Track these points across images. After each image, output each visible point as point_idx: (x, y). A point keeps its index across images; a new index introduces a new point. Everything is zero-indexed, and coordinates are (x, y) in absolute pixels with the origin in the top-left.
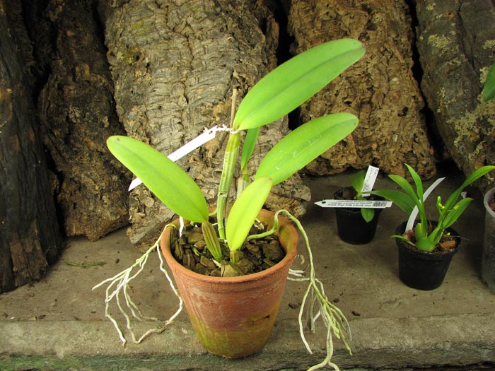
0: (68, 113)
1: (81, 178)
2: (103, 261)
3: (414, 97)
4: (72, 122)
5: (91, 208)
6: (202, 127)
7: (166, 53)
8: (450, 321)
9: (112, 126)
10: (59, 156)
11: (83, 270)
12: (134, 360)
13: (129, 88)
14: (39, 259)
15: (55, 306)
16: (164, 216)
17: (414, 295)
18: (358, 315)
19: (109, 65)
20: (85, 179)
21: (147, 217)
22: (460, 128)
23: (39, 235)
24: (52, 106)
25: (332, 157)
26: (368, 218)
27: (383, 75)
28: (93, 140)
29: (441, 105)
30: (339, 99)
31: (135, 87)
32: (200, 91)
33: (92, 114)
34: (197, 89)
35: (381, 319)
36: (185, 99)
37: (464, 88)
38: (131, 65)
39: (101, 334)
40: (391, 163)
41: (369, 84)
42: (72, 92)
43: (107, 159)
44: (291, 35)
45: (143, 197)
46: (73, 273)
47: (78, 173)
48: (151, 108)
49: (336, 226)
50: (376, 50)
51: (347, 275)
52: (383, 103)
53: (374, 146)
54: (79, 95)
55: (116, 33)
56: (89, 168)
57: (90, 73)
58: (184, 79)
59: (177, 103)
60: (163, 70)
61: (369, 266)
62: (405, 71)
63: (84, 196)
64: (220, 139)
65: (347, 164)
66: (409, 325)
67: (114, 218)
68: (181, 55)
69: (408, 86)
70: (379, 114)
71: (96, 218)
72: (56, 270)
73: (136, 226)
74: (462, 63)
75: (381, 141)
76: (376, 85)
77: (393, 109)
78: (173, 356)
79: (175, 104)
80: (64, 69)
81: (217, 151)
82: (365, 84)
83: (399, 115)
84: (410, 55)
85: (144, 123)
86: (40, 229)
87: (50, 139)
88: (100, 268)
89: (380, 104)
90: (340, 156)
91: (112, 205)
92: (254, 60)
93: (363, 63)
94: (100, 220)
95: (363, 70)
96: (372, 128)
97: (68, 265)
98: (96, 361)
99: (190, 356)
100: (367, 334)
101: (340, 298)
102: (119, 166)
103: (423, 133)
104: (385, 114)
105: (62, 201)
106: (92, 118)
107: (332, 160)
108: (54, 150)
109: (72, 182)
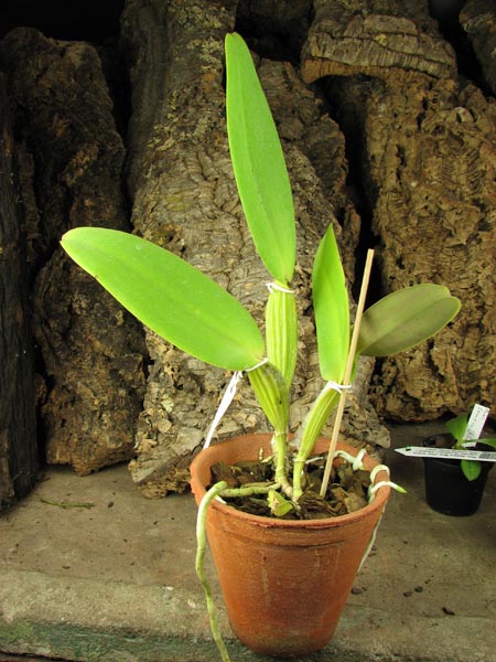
0: (72, 302)
1: (76, 387)
2: (91, 502)
4: (76, 314)
5: (85, 429)
7: (209, 235)
10: (52, 356)
11: (60, 510)
12: (113, 637)
14: (4, 484)
15: (14, 552)
16: (183, 446)
18: (452, 614)
20: (81, 388)
21: (159, 448)
23: (9, 451)
24: (52, 289)
25: (423, 396)
26: (471, 474)
28: (101, 339)
32: (248, 286)
33: (103, 306)
34: (246, 282)
35: (488, 621)
39: (72, 594)
41: (480, 301)
42: (81, 274)
43: (115, 367)
44: (376, 234)
45: (157, 418)
46: (47, 513)
47: (74, 379)
49: (423, 488)
50: (490, 256)
51: (436, 555)
53: (484, 384)
54: (89, 280)
55: (147, 206)
56: (89, 376)
58: (229, 270)
60: (203, 255)
61: (470, 546)
63: (78, 412)
65: (444, 406)
67: (113, 446)
68: (227, 239)
70: (491, 341)
71: (90, 443)
72: (24, 506)
73: (142, 458)
75: (493, 377)
76: (489, 303)
78: (170, 638)
82: (473, 301)
86: (12, 444)
87: (44, 331)
88: (86, 510)
89: (494, 328)
90: (434, 394)
91: (114, 427)
93: (471, 273)
94: (95, 446)
95: (470, 283)
96: (481, 360)
97: (43, 501)
98: (58, 633)
99: (195, 641)
100: (464, 640)
101: (425, 587)
102: (130, 378)
105: (47, 414)
106: (102, 311)
107: (423, 399)
108: (47, 346)
109: (64, 390)
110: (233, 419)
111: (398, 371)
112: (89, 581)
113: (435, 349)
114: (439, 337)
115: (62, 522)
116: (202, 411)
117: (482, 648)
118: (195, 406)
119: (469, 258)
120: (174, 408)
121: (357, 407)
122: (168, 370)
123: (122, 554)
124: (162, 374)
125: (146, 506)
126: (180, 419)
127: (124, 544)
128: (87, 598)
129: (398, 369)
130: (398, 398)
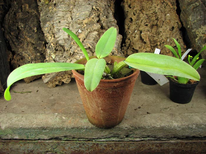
0: (18, 25)
1: (22, 54)
2: (31, 91)
3: (177, 22)
4: (20, 29)
6: (78, 30)
8: (195, 115)
9: (38, 32)
10: (13, 44)
11: (21, 94)
12: (38, 130)
13: (46, 15)
15: (5, 109)
17: (177, 106)
18: (150, 113)
19: (38, 6)
20: (24, 54)
22: (198, 33)
24: (10, 22)
27: (163, 13)
28: (30, 37)
29: (189, 24)
30: (143, 23)
31: (49, 14)
32: (77, 14)
33: (29, 26)
34: (77, 13)
35: (161, 114)
36: (71, 18)
37: (201, 15)
38: (47, 4)
39: (24, 119)
40: (166, 51)
41: (156, 17)
42: (20, 16)
43: (35, 46)
45: (50, 61)
46: (16, 96)
47: (21, 51)
48: (55, 22)
50: (159, 2)
51: (145, 97)
52: (163, 25)
53: (159, 43)
54: (23, 18)
56: (26, 50)
57: (29, 8)
58: (71, 10)
59: (67, 20)
60: (62, 6)
61: (156, 94)
62: (173, 11)
63: (24, 62)
64: (86, 34)
65: (146, 52)
66: (175, 116)
69: (174, 18)
70: (161, 29)
73: (46, 75)
74: (200, 4)
75: (162, 41)
76: (159, 17)
77: (168, 27)
78: (57, 129)
79: (67, 21)
80: (17, 6)
81: (84, 39)
82: (154, 17)
83: (170, 30)
84: (175, 4)
85: (52, 29)
87: (9, 36)
88: (29, 93)
89: (161, 25)
90: (143, 48)
92: (103, 2)
93: (153, 8)
95: (153, 11)
96: (158, 36)
97: (15, 92)
98: (20, 131)
99: (65, 129)
100: (154, 120)
101: (141, 107)
102: (41, 50)
103: (181, 39)
104: (163, 30)
105: (13, 64)
106: (29, 28)
107: (139, 50)
108: (11, 41)
109: (18, 55)
110: (75, 58)
111: (131, 42)
112: (29, 114)
113: (142, 33)
114: (144, 30)
115: (21, 98)
116: (65, 57)
118: (62, 56)
119: (152, 3)
120: (55, 57)
121: (117, 52)
122: (52, 44)
123: (41, 105)
124: (50, 46)
125: (49, 90)
126: (58, 60)
127: (42, 102)
128: (29, 119)
129: (130, 41)
130: (131, 50)
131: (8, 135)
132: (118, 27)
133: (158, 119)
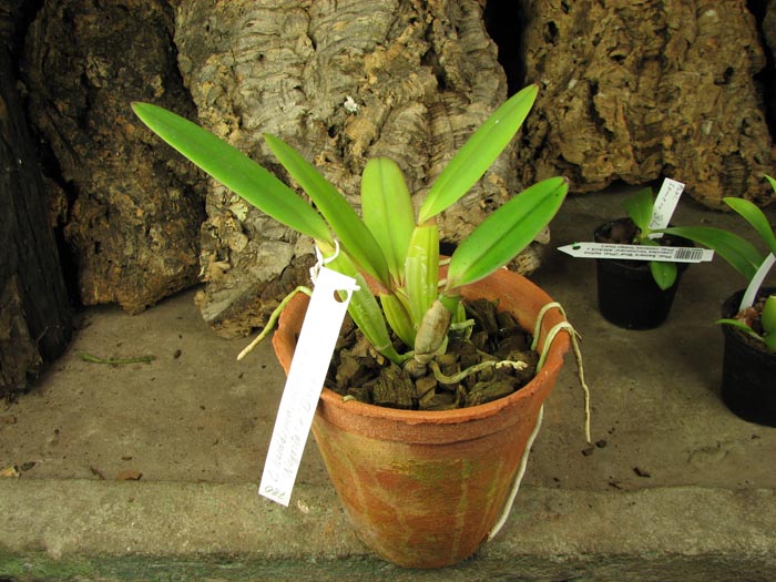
0: (85, 69)
1: (108, 194)
2: (150, 353)
3: (747, 48)
4: (94, 86)
5: (129, 252)
6: (342, 96)
9: (170, 96)
10: (67, 152)
11: (111, 371)
12: (201, 565)
13: (201, 21)
14: (25, 351)
15: (54, 443)
16: (267, 269)
17: (754, 437)
20: (116, 196)
21: (235, 272)
23: (23, 305)
24: (52, 53)
25: (585, 161)
26: (664, 280)
27: (687, 4)
28: (134, 120)
30: (601, 51)
31: (213, 19)
32: (338, 26)
33: (131, 71)
34: (334, 21)
35: (698, 490)
36: (309, 42)
39: (137, 509)
40: (698, 174)
41: (659, 22)
42: (91, 27)
43: (160, 157)
45: (226, 231)
46: (93, 377)
47: (103, 183)
48: (243, 59)
49: (594, 290)
51: (620, 390)
52: (686, 60)
53: (668, 141)
54: (104, 35)
56: (124, 176)
58: (308, 3)
59: (294, 49)
61: (662, 374)
63: (116, 229)
64: (378, 119)
65: (613, 174)
66: (756, 505)
67: (171, 272)
69: (737, 26)
70: (678, 80)
71: (139, 271)
72: (60, 370)
73: (213, 287)
75: (680, 131)
76: (674, 24)
77: (706, 70)
79: (291, 52)
81: (372, 142)
82: (650, 23)
83: (716, 83)
85: (230, 88)
86: (25, 294)
87: (50, 117)
88: (145, 367)
89: (681, 61)
90: (601, 158)
91: (169, 246)
94: (145, 275)
96: (663, 107)
97: (85, 360)
98: (126, 566)
100: (670, 522)
101: (609, 438)
103: (759, 119)
104: (689, 81)
105: (72, 237)
106: (131, 79)
107: (586, 165)
108: (58, 139)
109: (93, 200)
111: (549, 128)
112: (158, 487)
113: (600, 95)
114: (605, 78)
115: (114, 389)
117: (693, 532)
120: (248, 214)
121: (504, 192)
123: (200, 428)
125: (225, 350)
126: (259, 228)
127: (202, 413)
128: (159, 514)
129: (549, 125)
130: (551, 164)
131: (77, 577)
132: (504, 75)
133: (687, 514)
